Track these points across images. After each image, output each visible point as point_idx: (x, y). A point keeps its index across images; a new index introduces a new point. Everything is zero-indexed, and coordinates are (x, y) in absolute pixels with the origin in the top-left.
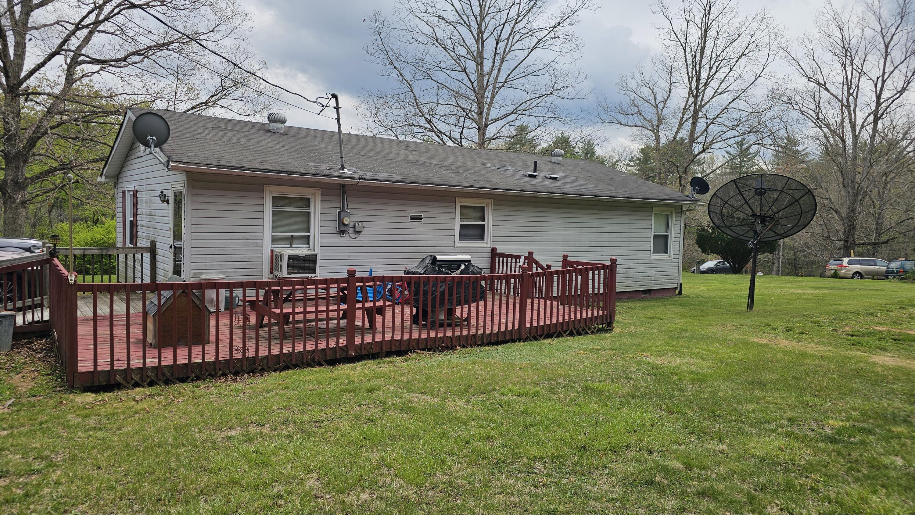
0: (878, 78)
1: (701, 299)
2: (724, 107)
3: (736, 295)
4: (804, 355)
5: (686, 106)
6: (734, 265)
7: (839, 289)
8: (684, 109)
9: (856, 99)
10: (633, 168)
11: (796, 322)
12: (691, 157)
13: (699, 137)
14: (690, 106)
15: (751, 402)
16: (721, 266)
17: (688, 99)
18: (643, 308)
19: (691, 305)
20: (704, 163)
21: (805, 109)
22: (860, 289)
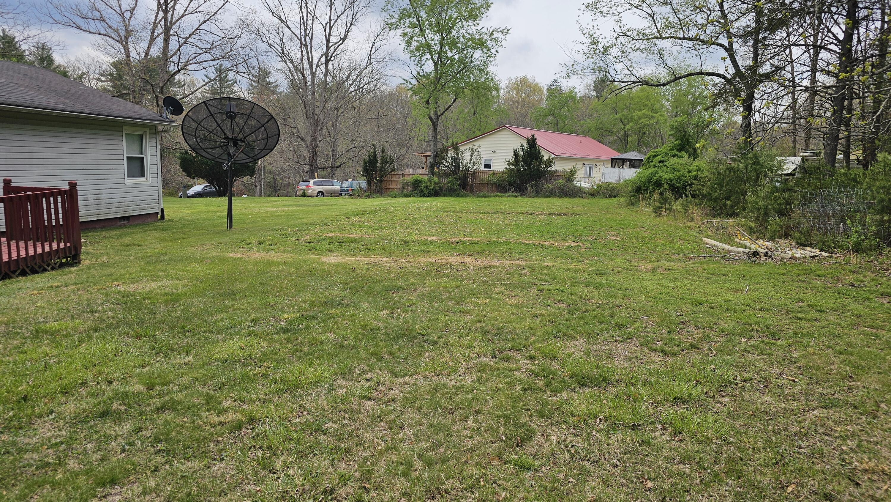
0: (326, 24)
1: (184, 222)
2: (195, 28)
3: (218, 217)
4: (271, 263)
5: (156, 20)
6: (220, 188)
7: (306, 206)
8: (155, 23)
9: (311, 40)
10: (105, 84)
11: (268, 236)
12: (166, 77)
13: (172, 56)
14: (161, 21)
15: (220, 312)
16: (208, 190)
17: (158, 13)
18: (120, 236)
19: (173, 228)
20: (184, 85)
21: (272, 43)
22: (321, 205)
